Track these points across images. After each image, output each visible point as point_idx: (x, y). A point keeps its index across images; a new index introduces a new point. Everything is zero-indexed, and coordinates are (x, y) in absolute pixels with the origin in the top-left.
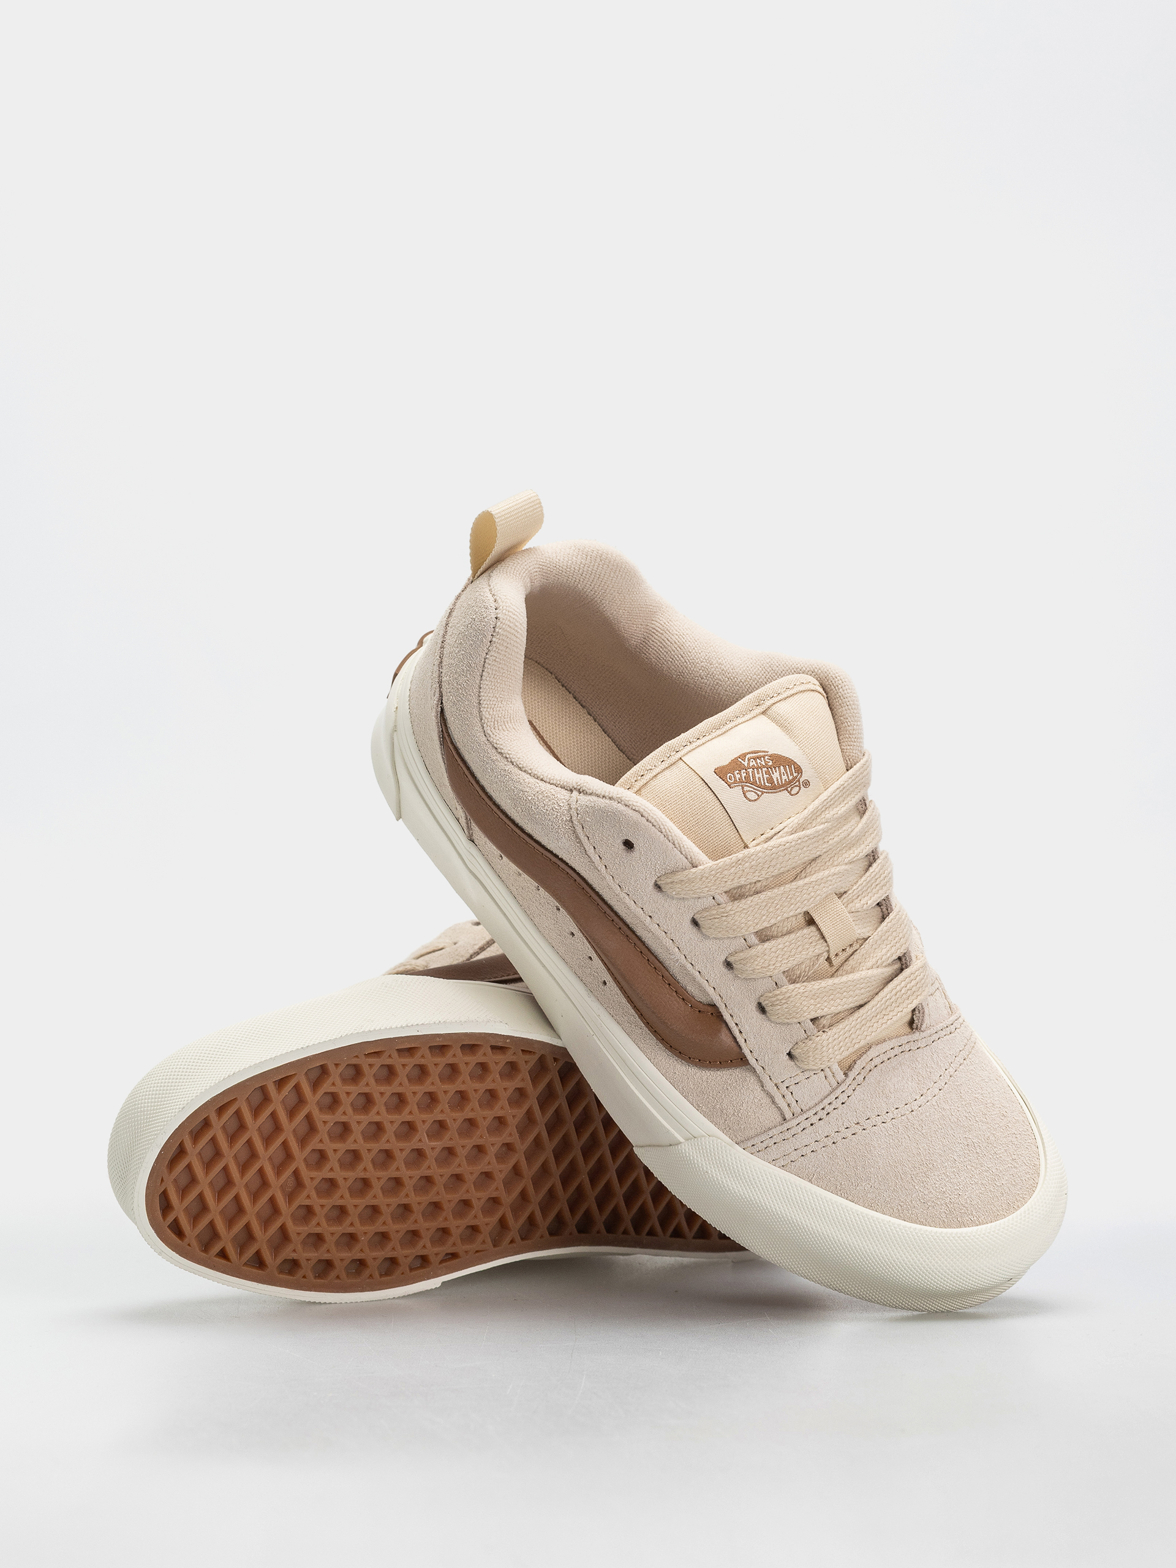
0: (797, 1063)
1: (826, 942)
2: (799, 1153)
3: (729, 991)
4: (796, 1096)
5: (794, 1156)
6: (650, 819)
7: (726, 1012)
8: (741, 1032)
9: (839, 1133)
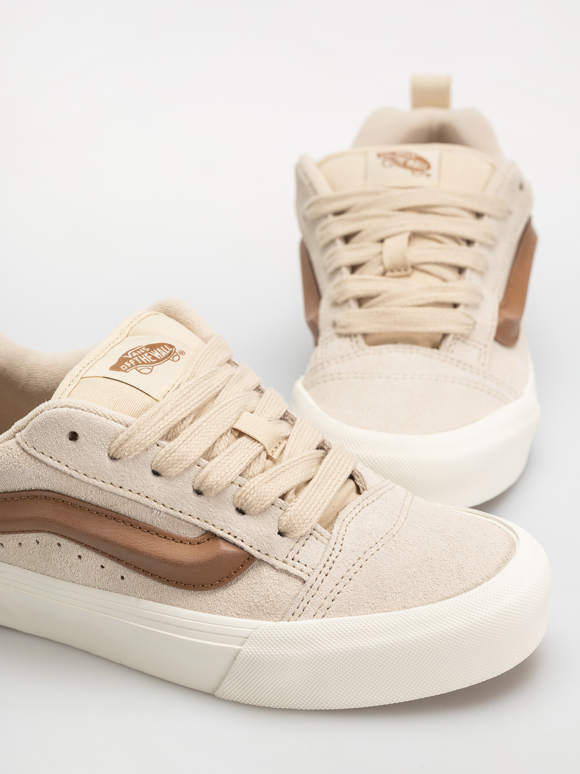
0: (289, 536)
1: (259, 442)
2: (329, 599)
3: (210, 513)
4: (303, 560)
5: (327, 603)
6: (77, 406)
7: (216, 529)
8: (235, 537)
9: (350, 571)
